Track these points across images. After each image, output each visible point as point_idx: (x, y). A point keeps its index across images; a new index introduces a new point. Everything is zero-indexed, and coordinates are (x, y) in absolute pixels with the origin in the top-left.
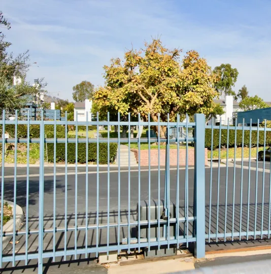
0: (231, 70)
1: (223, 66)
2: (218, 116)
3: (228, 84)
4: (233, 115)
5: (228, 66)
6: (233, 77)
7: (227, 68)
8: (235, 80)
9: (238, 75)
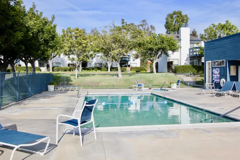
1: (175, 13)
4: (190, 52)
5: (180, 13)
6: (184, 22)
7: (179, 15)
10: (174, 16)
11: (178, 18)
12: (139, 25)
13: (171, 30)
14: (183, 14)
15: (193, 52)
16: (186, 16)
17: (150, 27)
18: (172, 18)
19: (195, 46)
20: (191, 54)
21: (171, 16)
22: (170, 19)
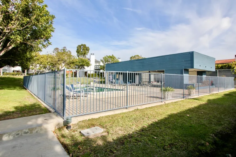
0: (86, 47)
1: (82, 45)
2: (86, 67)
3: (85, 54)
4: (95, 67)
5: (85, 45)
6: (87, 51)
7: (84, 46)
8: (88, 52)
9: (90, 50)
10: (82, 47)
11: (84, 48)
12: (62, 49)
13: (80, 54)
14: (87, 46)
15: (97, 67)
16: (88, 47)
17: (68, 51)
18: (81, 47)
19: (98, 64)
20: (96, 68)
21: (80, 46)
22: (79, 48)
